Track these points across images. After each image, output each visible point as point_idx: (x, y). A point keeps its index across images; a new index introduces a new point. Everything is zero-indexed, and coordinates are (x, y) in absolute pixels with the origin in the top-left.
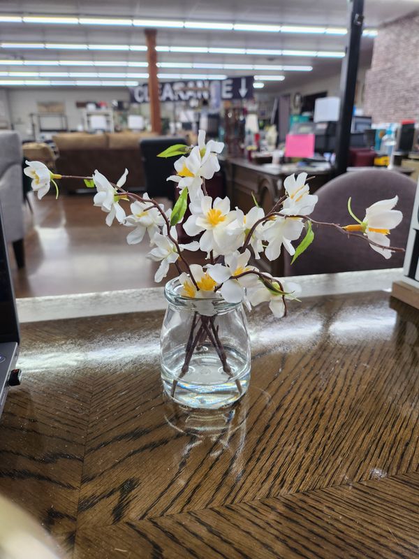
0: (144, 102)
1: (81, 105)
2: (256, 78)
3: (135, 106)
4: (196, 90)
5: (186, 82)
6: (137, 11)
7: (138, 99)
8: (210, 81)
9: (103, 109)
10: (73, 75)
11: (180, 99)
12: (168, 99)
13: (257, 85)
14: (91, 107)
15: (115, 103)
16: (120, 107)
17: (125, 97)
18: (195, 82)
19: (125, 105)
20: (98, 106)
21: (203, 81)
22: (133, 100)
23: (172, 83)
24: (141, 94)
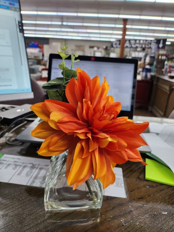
0: (117, 47)
1: (92, 47)
2: (168, 40)
3: (112, 49)
4: (139, 43)
5: (136, 40)
6: (122, 12)
7: (114, 46)
8: (146, 40)
9: (100, 50)
10: (91, 35)
11: (132, 47)
12: (127, 47)
13: (168, 43)
14: (95, 49)
15: (105, 47)
16: (106, 49)
17: (109, 45)
18: (140, 40)
19: (108, 48)
20: (98, 48)
21: (143, 40)
22: (112, 46)
23: (130, 40)
24: (116, 44)
